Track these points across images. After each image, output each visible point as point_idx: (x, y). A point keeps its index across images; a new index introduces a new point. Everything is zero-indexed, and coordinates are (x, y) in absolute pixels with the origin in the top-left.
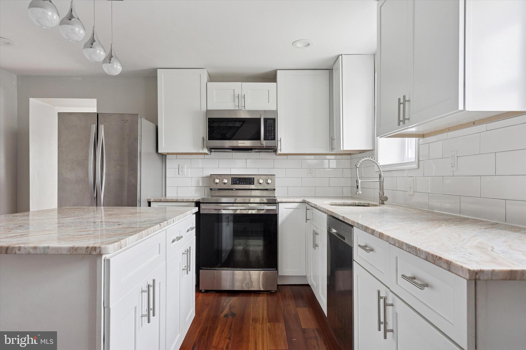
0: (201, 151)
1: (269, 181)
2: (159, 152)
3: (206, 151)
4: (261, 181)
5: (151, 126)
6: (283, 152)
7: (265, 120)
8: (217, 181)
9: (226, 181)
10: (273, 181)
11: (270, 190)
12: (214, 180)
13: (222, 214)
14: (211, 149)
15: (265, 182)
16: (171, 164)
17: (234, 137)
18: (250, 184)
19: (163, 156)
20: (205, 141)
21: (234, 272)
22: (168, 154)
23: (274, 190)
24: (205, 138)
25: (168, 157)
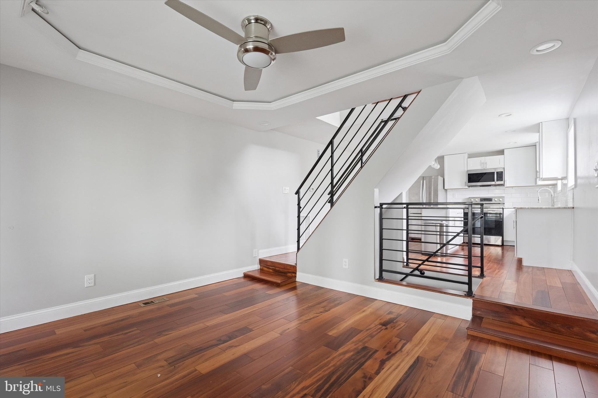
0: (464, 188)
1: (501, 200)
2: (445, 188)
3: (467, 187)
4: (496, 200)
5: (442, 179)
6: (507, 186)
7: (497, 173)
8: (473, 200)
9: (477, 200)
10: (503, 200)
11: (502, 204)
12: (471, 199)
13: (475, 213)
14: (469, 186)
15: (498, 200)
16: (449, 193)
17: (480, 181)
18: (490, 201)
19: (446, 190)
20: (466, 183)
21: (490, 238)
22: (448, 189)
23: (504, 204)
24: (466, 182)
25: (448, 190)
